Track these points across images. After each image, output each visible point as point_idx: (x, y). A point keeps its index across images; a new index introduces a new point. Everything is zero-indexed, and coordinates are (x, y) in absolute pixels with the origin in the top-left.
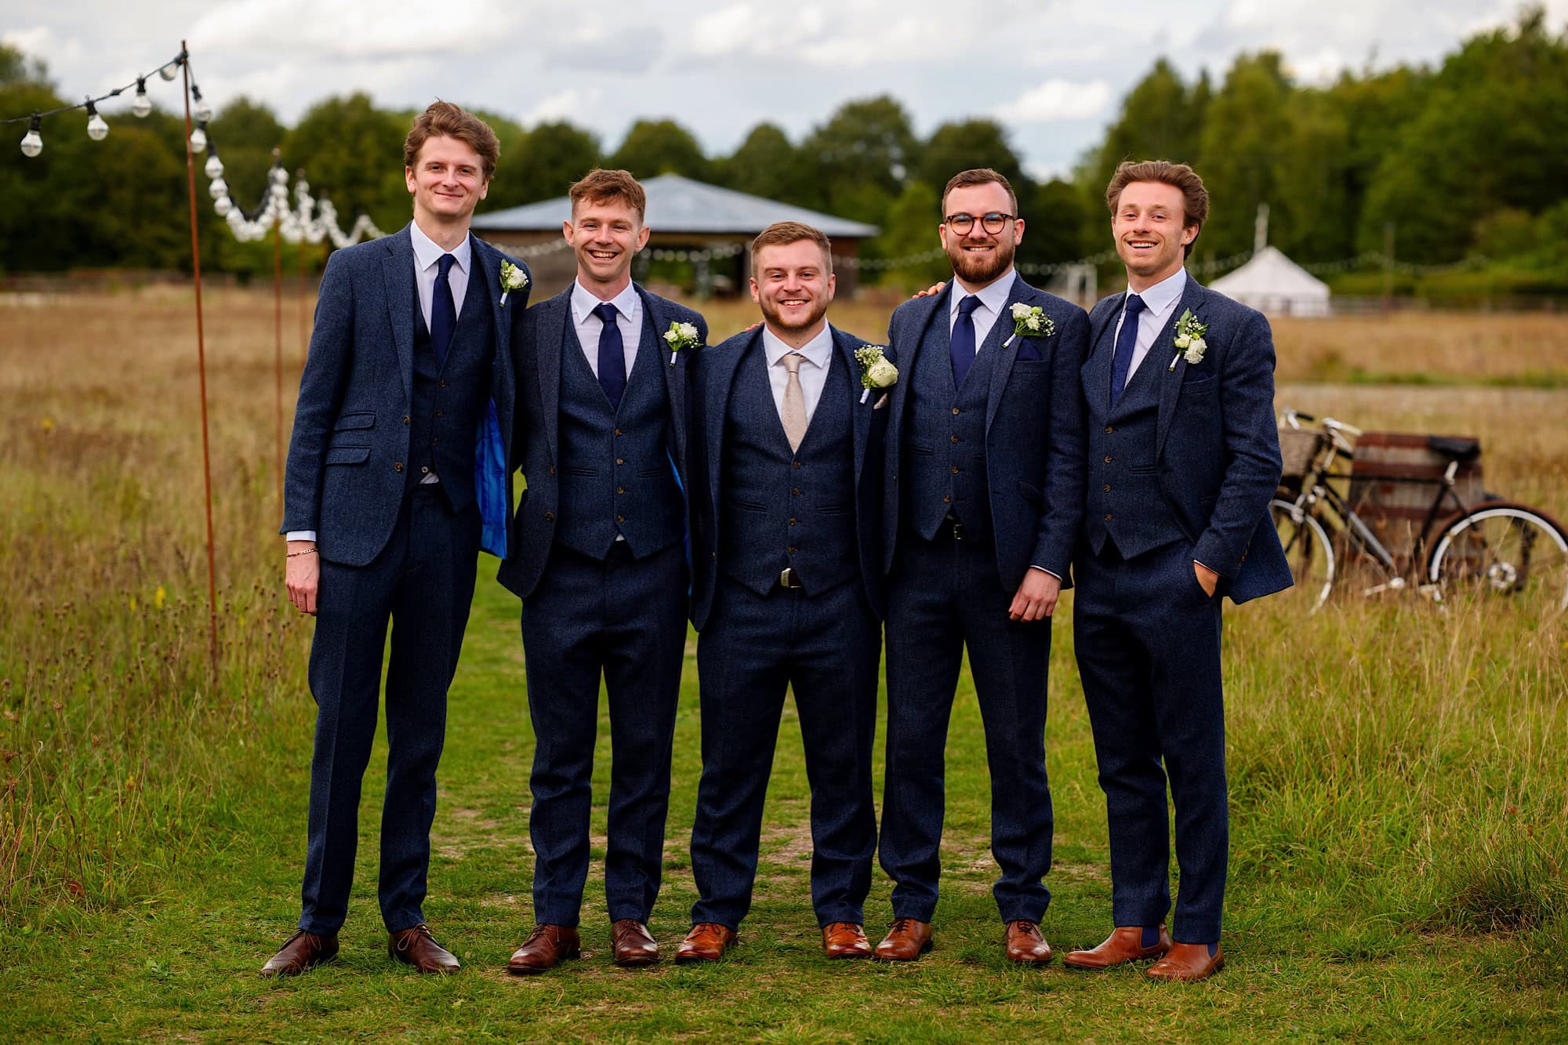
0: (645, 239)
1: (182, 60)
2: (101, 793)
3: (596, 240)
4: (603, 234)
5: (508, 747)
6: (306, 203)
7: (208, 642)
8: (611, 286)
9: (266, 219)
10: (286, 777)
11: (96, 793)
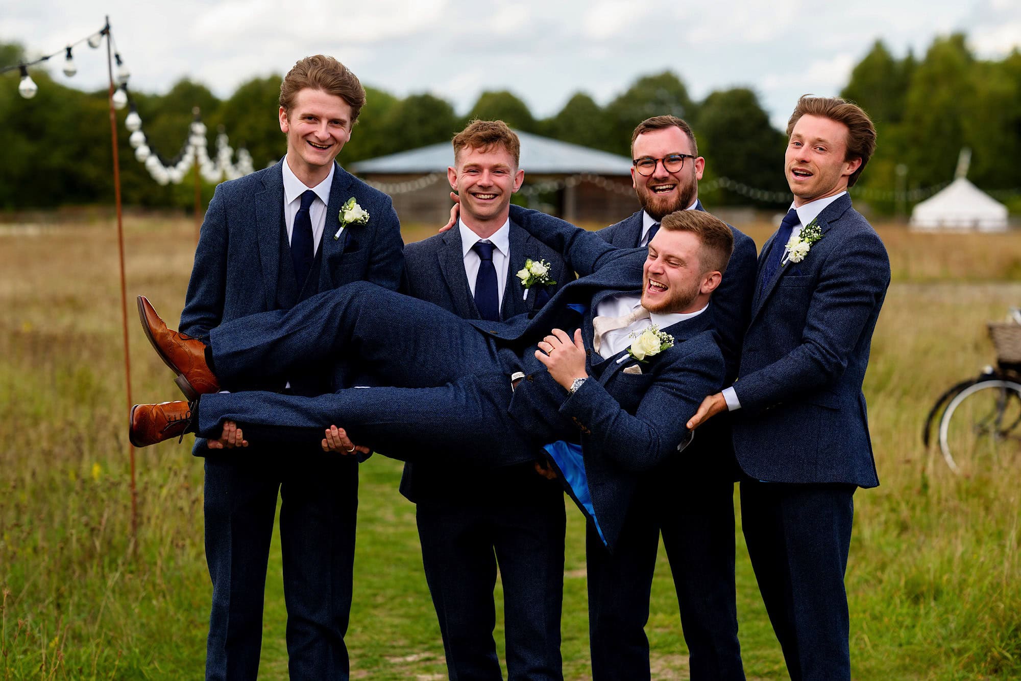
0: (521, 181)
1: (106, 31)
2: (29, 653)
3: (479, 183)
4: (484, 179)
5: (380, 600)
6: (225, 153)
7: (130, 513)
8: (490, 224)
9: (184, 165)
10: (190, 632)
11: (25, 652)
